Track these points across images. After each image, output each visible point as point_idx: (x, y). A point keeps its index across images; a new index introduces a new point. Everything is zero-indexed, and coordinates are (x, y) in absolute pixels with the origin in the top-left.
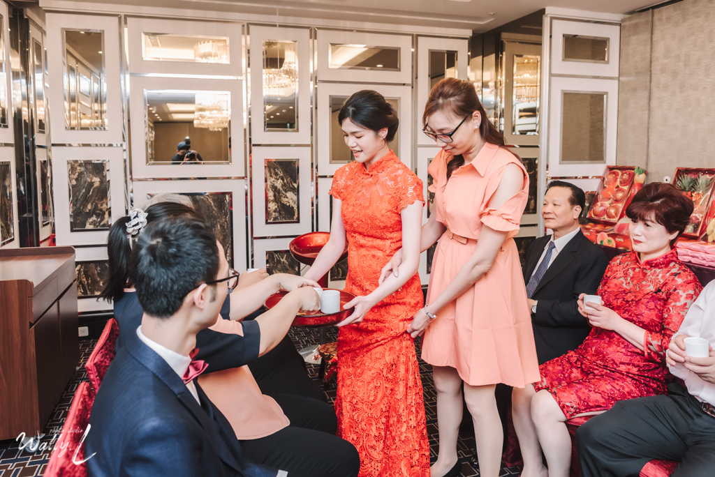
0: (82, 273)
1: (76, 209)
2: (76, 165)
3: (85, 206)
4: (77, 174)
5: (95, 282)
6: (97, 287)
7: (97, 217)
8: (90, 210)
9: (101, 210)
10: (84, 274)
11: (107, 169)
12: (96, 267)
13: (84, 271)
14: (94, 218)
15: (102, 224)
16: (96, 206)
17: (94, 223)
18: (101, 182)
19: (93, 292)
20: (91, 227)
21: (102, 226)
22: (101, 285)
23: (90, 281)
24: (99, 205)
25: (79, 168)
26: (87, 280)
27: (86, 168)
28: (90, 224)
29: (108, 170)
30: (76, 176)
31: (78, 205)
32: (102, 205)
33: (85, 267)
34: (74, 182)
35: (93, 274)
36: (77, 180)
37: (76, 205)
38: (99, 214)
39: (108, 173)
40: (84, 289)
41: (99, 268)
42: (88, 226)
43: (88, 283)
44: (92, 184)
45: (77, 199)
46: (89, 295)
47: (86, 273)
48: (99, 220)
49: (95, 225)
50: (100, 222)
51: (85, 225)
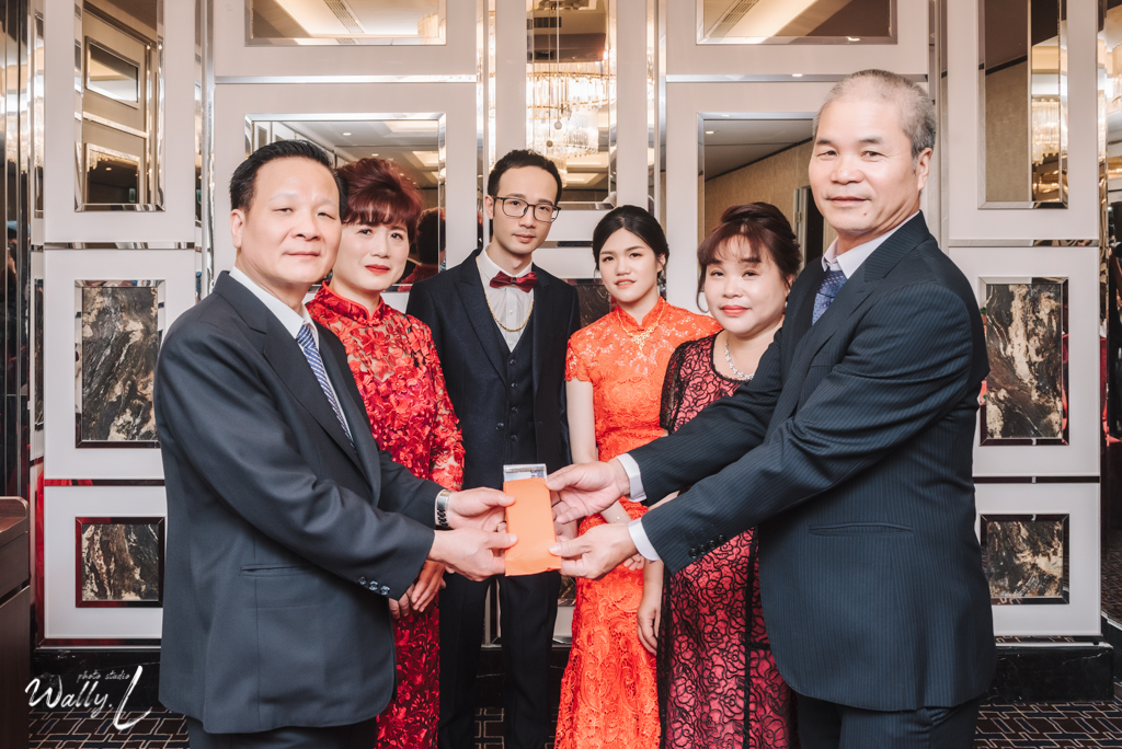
0: (97, 546)
1: (90, 395)
2: (94, 291)
3: (109, 387)
4: (95, 312)
5: (123, 569)
6: (127, 582)
7: (135, 414)
8: (119, 398)
9: (143, 398)
10: (102, 548)
11: (160, 301)
12: (128, 533)
13: (101, 541)
14: (127, 416)
15: (143, 431)
16: (133, 388)
17: (124, 428)
18: (147, 332)
19: (117, 594)
20: (121, 438)
21: (144, 436)
22: (137, 577)
23: (112, 566)
24: (140, 387)
25: (99, 299)
26: (107, 563)
27: (115, 298)
28: (118, 431)
29: (161, 305)
30: (92, 318)
31: (94, 386)
32: (145, 387)
33: (105, 533)
34: (89, 332)
35: (121, 550)
36: (94, 326)
37: (89, 385)
38: (140, 406)
39: (160, 311)
40: (100, 584)
41: (133, 537)
42: (115, 436)
43: (108, 571)
44: (125, 336)
45: (94, 371)
46: (110, 599)
47: (105, 545)
48: (138, 421)
49: (128, 432)
50: (140, 427)
51: (108, 433)
